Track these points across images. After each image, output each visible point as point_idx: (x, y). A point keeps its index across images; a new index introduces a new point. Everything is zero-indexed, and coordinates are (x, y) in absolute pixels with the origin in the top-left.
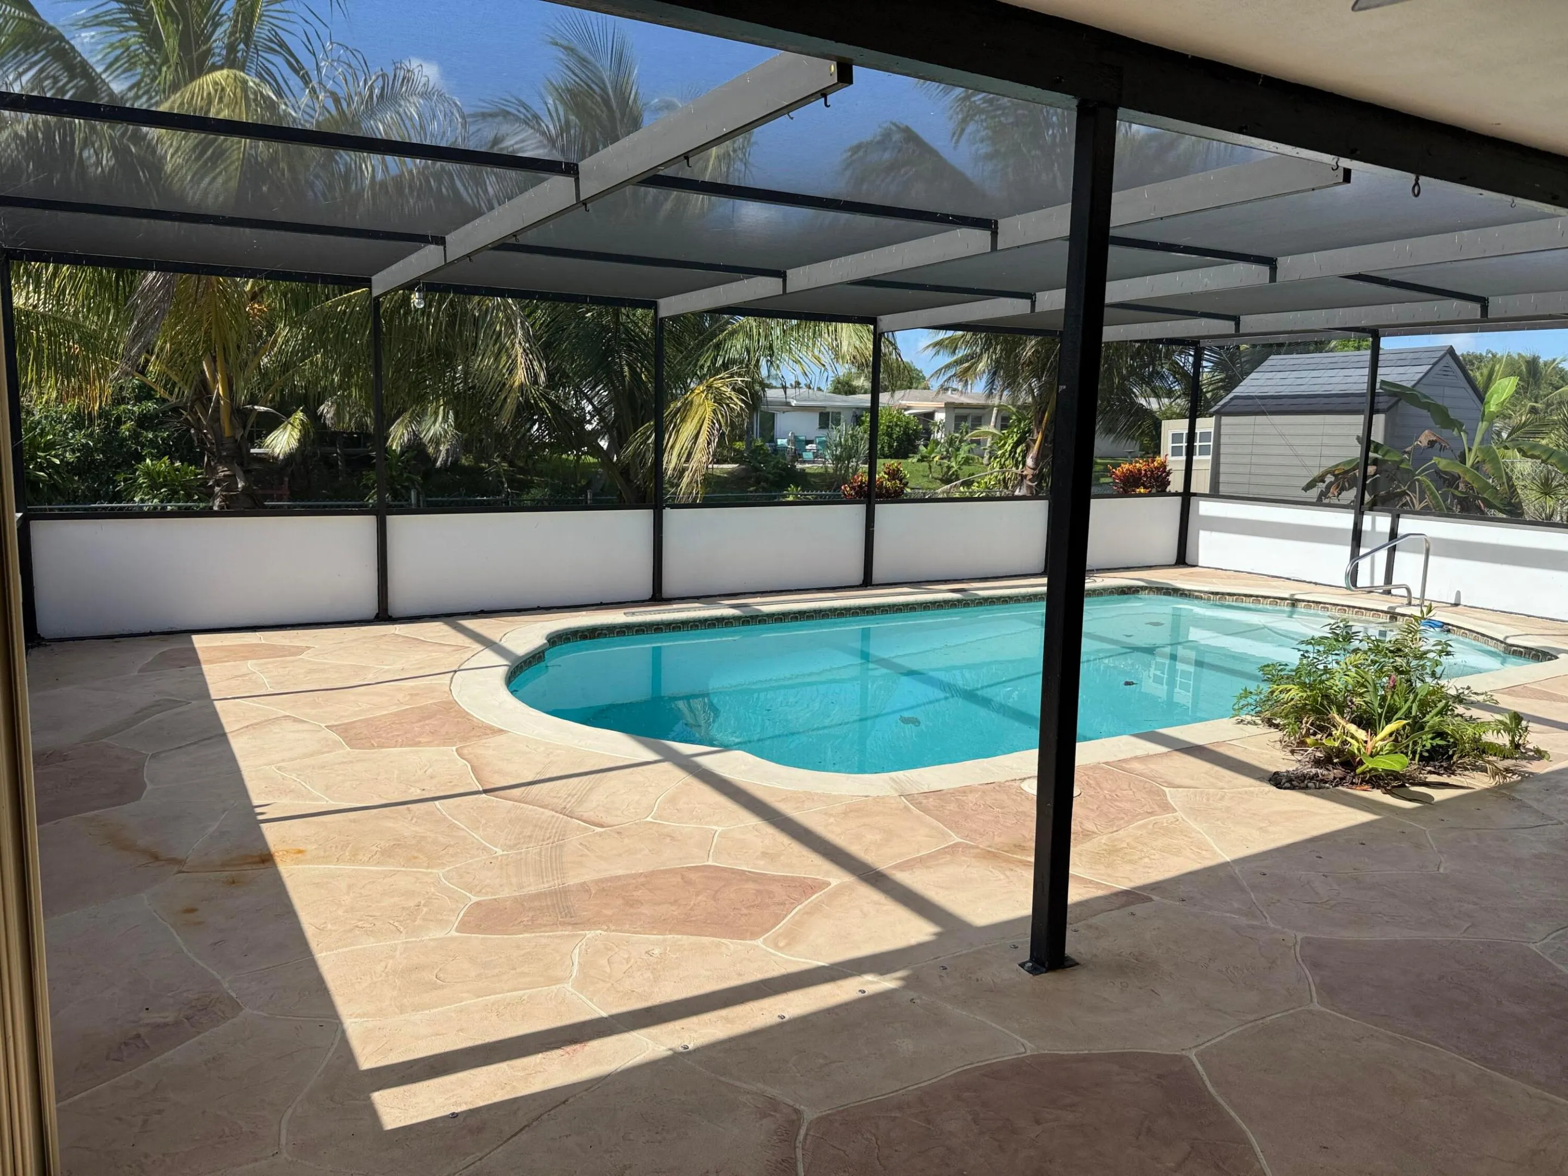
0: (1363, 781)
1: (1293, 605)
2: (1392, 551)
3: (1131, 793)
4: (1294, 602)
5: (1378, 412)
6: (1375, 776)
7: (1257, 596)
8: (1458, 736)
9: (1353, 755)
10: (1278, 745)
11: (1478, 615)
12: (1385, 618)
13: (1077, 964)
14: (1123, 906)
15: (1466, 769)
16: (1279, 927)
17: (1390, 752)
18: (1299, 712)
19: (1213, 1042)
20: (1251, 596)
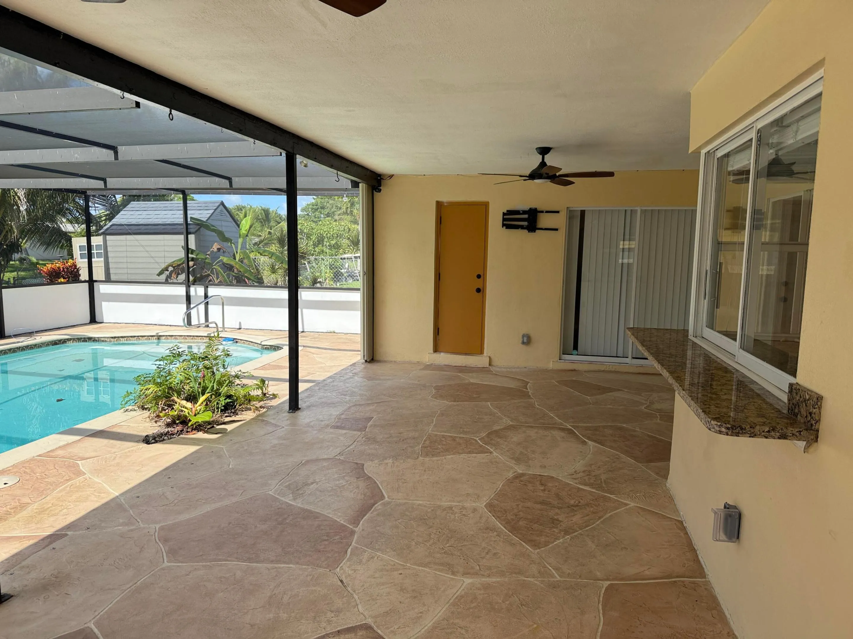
0: (192, 429)
1: (159, 339)
2: (207, 304)
3: (54, 470)
4: (159, 337)
5: (190, 233)
6: (199, 425)
7: (138, 336)
8: (237, 396)
9: (186, 417)
10: (148, 420)
11: (249, 333)
12: (207, 340)
13: (12, 596)
14: (47, 546)
15: (243, 411)
16: (146, 526)
17: (204, 411)
18: (157, 398)
19: (104, 611)
20: (135, 337)
